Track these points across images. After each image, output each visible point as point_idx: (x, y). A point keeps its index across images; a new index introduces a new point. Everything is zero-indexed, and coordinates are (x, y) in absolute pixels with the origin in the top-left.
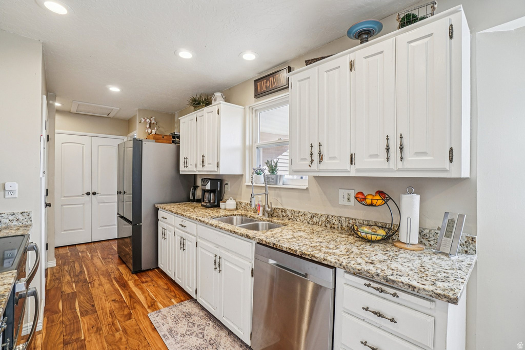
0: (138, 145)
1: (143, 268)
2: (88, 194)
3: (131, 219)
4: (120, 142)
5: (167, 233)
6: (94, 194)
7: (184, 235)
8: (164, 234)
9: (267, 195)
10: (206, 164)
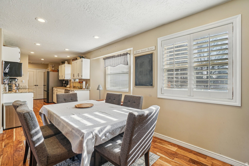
0: (48, 73)
1: (49, 102)
2: (35, 85)
3: (46, 90)
4: (44, 71)
5: (55, 92)
6: (37, 85)
7: (57, 92)
8: (54, 93)
9: (73, 83)
10: (63, 77)
